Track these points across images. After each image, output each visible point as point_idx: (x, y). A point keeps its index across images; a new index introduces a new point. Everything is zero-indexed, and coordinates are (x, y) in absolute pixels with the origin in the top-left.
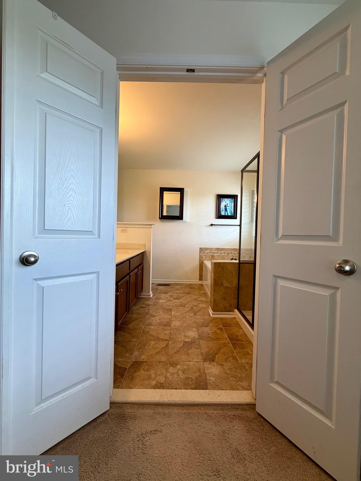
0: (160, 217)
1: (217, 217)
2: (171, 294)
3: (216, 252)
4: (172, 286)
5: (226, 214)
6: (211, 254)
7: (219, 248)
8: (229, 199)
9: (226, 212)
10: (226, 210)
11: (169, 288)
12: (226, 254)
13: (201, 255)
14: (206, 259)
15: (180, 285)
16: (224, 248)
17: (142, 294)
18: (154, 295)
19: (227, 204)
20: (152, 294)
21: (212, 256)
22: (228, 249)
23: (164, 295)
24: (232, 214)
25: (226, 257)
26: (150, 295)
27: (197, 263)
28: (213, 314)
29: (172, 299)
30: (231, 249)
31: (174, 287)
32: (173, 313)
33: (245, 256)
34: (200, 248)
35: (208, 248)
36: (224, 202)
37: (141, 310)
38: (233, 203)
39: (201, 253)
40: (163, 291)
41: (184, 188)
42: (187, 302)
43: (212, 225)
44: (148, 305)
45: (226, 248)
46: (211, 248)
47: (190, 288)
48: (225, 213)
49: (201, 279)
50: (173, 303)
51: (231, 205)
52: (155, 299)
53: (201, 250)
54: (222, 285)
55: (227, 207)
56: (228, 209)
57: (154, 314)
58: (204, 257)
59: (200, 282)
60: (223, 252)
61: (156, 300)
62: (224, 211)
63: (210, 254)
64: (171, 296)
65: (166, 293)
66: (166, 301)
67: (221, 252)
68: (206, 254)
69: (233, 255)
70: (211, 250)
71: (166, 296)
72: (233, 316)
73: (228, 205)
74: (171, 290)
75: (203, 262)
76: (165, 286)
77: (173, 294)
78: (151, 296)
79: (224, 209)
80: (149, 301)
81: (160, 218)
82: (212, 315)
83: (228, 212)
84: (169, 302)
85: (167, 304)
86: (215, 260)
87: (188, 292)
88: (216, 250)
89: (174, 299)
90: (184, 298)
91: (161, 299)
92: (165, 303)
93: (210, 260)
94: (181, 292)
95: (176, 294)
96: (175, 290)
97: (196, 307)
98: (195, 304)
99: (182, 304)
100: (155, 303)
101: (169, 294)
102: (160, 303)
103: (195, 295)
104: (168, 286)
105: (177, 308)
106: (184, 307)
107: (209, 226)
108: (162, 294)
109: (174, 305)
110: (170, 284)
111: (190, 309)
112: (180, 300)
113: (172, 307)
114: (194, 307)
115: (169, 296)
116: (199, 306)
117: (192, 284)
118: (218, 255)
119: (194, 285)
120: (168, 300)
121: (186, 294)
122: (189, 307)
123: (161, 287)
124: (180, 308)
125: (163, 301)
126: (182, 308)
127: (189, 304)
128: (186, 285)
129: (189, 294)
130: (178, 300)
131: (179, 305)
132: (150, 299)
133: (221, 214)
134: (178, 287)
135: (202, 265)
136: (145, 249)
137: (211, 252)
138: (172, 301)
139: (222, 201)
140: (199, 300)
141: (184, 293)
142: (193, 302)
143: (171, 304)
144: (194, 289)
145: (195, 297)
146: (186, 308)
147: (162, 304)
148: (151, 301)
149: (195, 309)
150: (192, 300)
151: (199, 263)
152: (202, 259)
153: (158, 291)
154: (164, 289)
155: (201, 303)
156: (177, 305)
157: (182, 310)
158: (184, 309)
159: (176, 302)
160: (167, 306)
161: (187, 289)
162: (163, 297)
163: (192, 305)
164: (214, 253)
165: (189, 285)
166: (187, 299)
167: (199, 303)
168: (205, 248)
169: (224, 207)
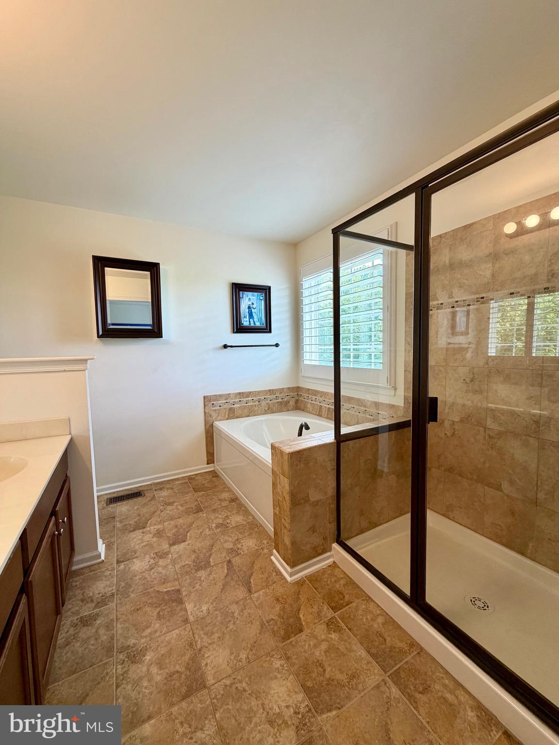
1: (235, 331)
2: (156, 527)
3: (236, 400)
4: (149, 495)
5: (252, 325)
6: (227, 406)
7: (242, 393)
8: (256, 294)
9: (251, 320)
10: (251, 315)
11: (145, 505)
12: (257, 403)
13: (206, 411)
14: (219, 418)
15: (168, 486)
16: (251, 392)
17: (76, 558)
18: (108, 547)
19: (253, 304)
20: (104, 545)
21: (230, 409)
22: (258, 392)
23: (138, 534)
24: (263, 324)
25: (256, 409)
26: (99, 556)
27: (201, 428)
29: (165, 546)
30: (265, 391)
31: (153, 498)
32: (189, 607)
33: (289, 402)
34: (205, 397)
35: (220, 396)
36: (247, 299)
37: (85, 641)
38: (263, 302)
39: (207, 408)
40: (132, 522)
41: (159, 264)
42: (208, 543)
43: (225, 346)
44: (103, 601)
45: (256, 392)
46: (227, 395)
47: (196, 490)
48: (250, 322)
49: (211, 460)
50: (174, 562)
51: (259, 306)
52: (118, 562)
53: (207, 400)
54: (306, 500)
55: (253, 310)
56: (254, 314)
57: (132, 641)
58: (214, 415)
59: (210, 468)
60: (250, 399)
61: (122, 566)
62: (248, 317)
63: (225, 406)
64: (159, 534)
65: (140, 526)
66: (152, 561)
67: (247, 399)
68: (219, 408)
69: (268, 401)
70: (226, 399)
71: (148, 537)
72: (330, 561)
73: (254, 306)
74: (152, 509)
75: (212, 426)
76: (131, 502)
77: (160, 527)
78: (103, 558)
79: (247, 314)
80: (96, 578)
81: (98, 337)
82: (290, 576)
83: (256, 319)
84: (161, 562)
85: (158, 573)
86: (237, 418)
87: (196, 506)
88: (236, 396)
89: (171, 545)
90: (195, 531)
91: (134, 558)
92: (152, 569)
93: (227, 419)
94: (178, 509)
95: (170, 524)
96: (162, 507)
97: (236, 556)
98: (230, 546)
99: (197, 558)
100: (123, 584)
101: (152, 528)
102: (135, 576)
103: (214, 511)
104: (140, 499)
105: (192, 582)
106: (209, 570)
107: (221, 348)
108: (133, 535)
109: (181, 570)
110: (141, 489)
111: (226, 569)
112: (186, 543)
113: (177, 583)
114: (233, 560)
115: (153, 538)
116: (243, 551)
117: (194, 477)
118: (240, 405)
119: (199, 478)
120: (156, 553)
121: (195, 515)
122: (221, 563)
123: (123, 508)
124: (200, 577)
125: (143, 563)
126: (204, 576)
127: (215, 550)
128: (182, 483)
129: (201, 513)
130: (182, 545)
131: (192, 566)
132: (100, 568)
133: (243, 324)
134: (165, 493)
135: (211, 431)
136: (70, 434)
137: (227, 403)
138: (167, 553)
139: (243, 298)
140: (231, 526)
141: (188, 512)
142: (222, 541)
143: (171, 569)
144: (204, 493)
145: (216, 518)
146: (215, 568)
147: (143, 578)
148: (106, 577)
149: (239, 567)
150: (216, 532)
151: (205, 429)
152: (210, 418)
153: (118, 523)
154: (131, 512)
155: (240, 536)
156: (188, 564)
157: (209, 584)
158: (211, 577)
159: (180, 557)
160: (164, 583)
161: (188, 497)
162: (139, 544)
163: (224, 554)
164: (233, 403)
165: (187, 481)
166: (203, 531)
167: (237, 540)
168: (215, 395)
169: (247, 310)
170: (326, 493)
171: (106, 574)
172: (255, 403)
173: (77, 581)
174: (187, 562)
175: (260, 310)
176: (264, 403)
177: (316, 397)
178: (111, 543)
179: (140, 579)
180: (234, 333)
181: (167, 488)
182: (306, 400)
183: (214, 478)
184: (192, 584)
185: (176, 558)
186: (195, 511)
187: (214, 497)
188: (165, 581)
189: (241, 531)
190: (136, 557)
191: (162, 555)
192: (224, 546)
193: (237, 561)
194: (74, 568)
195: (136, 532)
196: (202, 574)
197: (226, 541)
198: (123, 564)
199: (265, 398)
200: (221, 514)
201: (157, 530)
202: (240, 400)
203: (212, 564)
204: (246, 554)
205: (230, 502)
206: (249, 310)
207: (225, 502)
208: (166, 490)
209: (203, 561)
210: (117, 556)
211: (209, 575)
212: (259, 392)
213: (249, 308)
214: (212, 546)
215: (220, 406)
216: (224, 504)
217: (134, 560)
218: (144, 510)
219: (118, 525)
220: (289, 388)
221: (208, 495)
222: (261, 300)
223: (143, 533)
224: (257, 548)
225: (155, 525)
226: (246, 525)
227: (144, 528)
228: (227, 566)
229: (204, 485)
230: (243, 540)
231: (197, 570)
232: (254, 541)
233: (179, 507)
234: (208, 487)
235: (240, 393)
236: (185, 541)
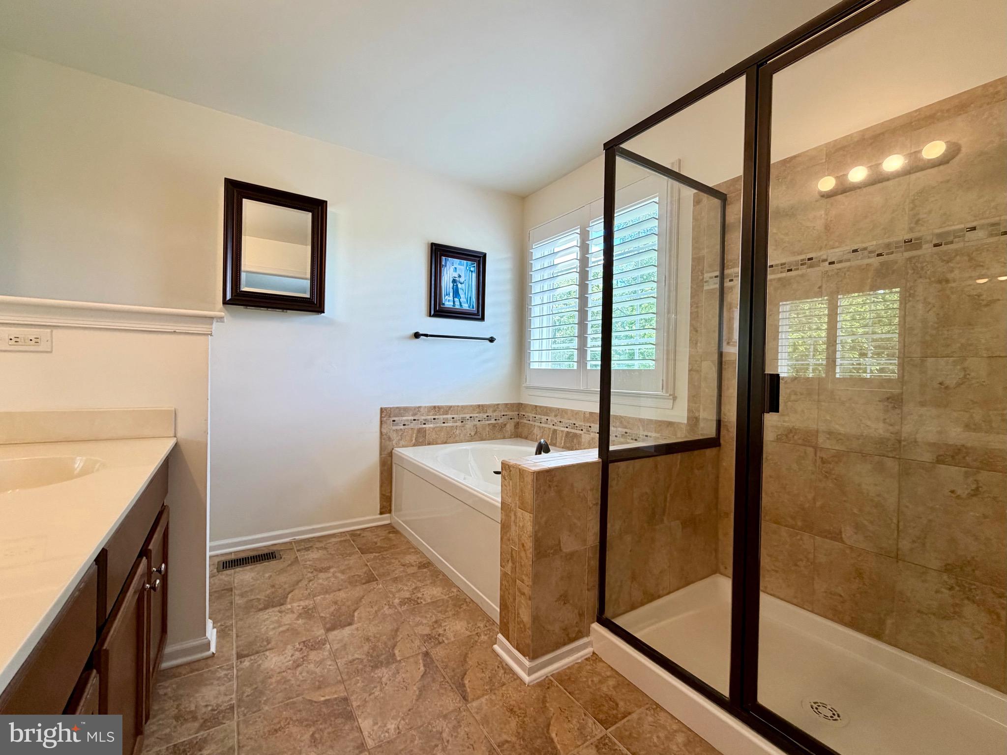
0: (229, 297)
1: (432, 313)
2: (302, 603)
3: (429, 417)
4: (288, 557)
5: (457, 306)
6: (416, 426)
7: (438, 407)
8: (465, 262)
9: (456, 299)
10: (456, 293)
11: (282, 571)
12: (459, 424)
13: (384, 431)
14: (402, 443)
15: (318, 545)
16: (451, 407)
17: (168, 649)
18: (223, 633)
20: (215, 630)
21: (419, 430)
23: (271, 615)
24: (473, 308)
25: (458, 432)
26: (208, 645)
27: (373, 457)
28: (530, 672)
29: (319, 632)
30: (471, 406)
31: (296, 562)
32: (365, 725)
33: (505, 425)
34: (382, 410)
35: (406, 410)
36: (452, 269)
38: (474, 275)
39: (384, 426)
40: (261, 596)
41: (326, 202)
42: (388, 627)
43: (417, 335)
44: (215, 719)
45: (458, 406)
46: (415, 408)
47: (363, 552)
48: (454, 302)
49: (386, 507)
50: (334, 655)
51: (469, 280)
52: (240, 656)
53: (386, 414)
54: (558, 548)
55: (460, 286)
56: (460, 292)
58: (394, 436)
59: (385, 520)
60: (449, 416)
61: (247, 663)
62: (451, 294)
63: (412, 426)
64: (307, 613)
65: (276, 601)
67: (445, 416)
68: (402, 427)
69: (476, 423)
70: (414, 415)
71: (288, 619)
72: (588, 651)
73: (462, 280)
74: (295, 578)
75: (391, 454)
76: (259, 567)
77: (309, 603)
79: (451, 291)
80: (201, 682)
81: (225, 302)
82: (529, 675)
83: (463, 300)
84: (313, 656)
85: (308, 672)
86: (429, 444)
87: (365, 573)
88: (429, 411)
89: (328, 630)
90: (368, 610)
91: (266, 650)
92: (298, 666)
93: (414, 445)
94: (336, 577)
95: (324, 599)
96: (310, 575)
97: (436, 645)
98: (427, 631)
99: (374, 648)
100: (248, 691)
101: (295, 605)
102: (270, 678)
103: (395, 580)
104: (273, 563)
105: (367, 686)
106: (393, 666)
107: (410, 338)
108: (263, 615)
109: (347, 668)
110: (275, 548)
111: (422, 665)
112: (354, 627)
113: (342, 687)
114: (433, 653)
115: (297, 619)
116: (447, 639)
117: (358, 532)
118: (435, 425)
119: (366, 534)
120: (304, 642)
121: (364, 586)
122: (412, 656)
123: (245, 576)
124: (381, 679)
125: (282, 657)
126: (387, 675)
127: (401, 636)
128: (341, 541)
129: (375, 582)
130: (347, 631)
131: (365, 661)
132: (207, 666)
133: (444, 304)
134: (314, 555)
135: (389, 463)
136: (175, 437)
137: (415, 420)
138: (323, 642)
139: (446, 266)
140: (424, 603)
141: (352, 582)
142: (411, 623)
143: (330, 665)
144: (377, 555)
145: (399, 591)
146: (404, 664)
147: (283, 681)
148: (219, 679)
149: (443, 662)
150: (400, 610)
151: (381, 458)
152: (388, 442)
153: (237, 598)
154: (258, 582)
155: (441, 616)
156: (358, 659)
157: (396, 689)
158: (399, 678)
159: (345, 647)
160: (319, 688)
161: (352, 560)
162: (274, 629)
163: (417, 643)
164: (424, 422)
165: (348, 537)
166: (379, 610)
167: (436, 622)
168: (397, 408)
169: (451, 285)
170: (584, 541)
171: (218, 675)
172: (455, 424)
173: (166, 688)
174: (356, 656)
175: (470, 286)
176: (469, 425)
177: (548, 418)
178: (226, 627)
179: (278, 682)
180: (430, 316)
181: (317, 548)
182: (531, 423)
183: (391, 535)
184: (368, 689)
185: (337, 650)
186: (364, 581)
187: (393, 561)
188: (321, 684)
189: (440, 609)
190: (270, 649)
191: (315, 645)
192: (416, 631)
193: (438, 653)
194: (165, 665)
195: (267, 611)
196: (384, 673)
197: (418, 624)
198: (247, 659)
199: (471, 417)
200: (407, 585)
201: (303, 608)
202: (434, 417)
203: (398, 659)
204: (453, 642)
205: (419, 568)
206: (454, 285)
207: (412, 568)
208: (316, 550)
209: (382, 654)
210: (237, 647)
211: (394, 675)
212: (463, 408)
213: (454, 281)
214: (397, 630)
215: (404, 425)
216: (410, 570)
217: (267, 653)
218: (282, 579)
219: (239, 601)
220: (507, 404)
221: (384, 558)
222: (472, 272)
223: (280, 612)
224: (468, 633)
225: (301, 600)
226: (448, 601)
227: (282, 604)
228: (424, 660)
229: (376, 543)
230: (445, 622)
231: (375, 667)
232: (464, 624)
233: (339, 575)
234: (382, 547)
235: (435, 407)
236: (350, 624)
